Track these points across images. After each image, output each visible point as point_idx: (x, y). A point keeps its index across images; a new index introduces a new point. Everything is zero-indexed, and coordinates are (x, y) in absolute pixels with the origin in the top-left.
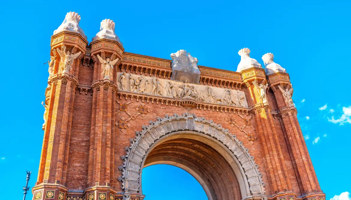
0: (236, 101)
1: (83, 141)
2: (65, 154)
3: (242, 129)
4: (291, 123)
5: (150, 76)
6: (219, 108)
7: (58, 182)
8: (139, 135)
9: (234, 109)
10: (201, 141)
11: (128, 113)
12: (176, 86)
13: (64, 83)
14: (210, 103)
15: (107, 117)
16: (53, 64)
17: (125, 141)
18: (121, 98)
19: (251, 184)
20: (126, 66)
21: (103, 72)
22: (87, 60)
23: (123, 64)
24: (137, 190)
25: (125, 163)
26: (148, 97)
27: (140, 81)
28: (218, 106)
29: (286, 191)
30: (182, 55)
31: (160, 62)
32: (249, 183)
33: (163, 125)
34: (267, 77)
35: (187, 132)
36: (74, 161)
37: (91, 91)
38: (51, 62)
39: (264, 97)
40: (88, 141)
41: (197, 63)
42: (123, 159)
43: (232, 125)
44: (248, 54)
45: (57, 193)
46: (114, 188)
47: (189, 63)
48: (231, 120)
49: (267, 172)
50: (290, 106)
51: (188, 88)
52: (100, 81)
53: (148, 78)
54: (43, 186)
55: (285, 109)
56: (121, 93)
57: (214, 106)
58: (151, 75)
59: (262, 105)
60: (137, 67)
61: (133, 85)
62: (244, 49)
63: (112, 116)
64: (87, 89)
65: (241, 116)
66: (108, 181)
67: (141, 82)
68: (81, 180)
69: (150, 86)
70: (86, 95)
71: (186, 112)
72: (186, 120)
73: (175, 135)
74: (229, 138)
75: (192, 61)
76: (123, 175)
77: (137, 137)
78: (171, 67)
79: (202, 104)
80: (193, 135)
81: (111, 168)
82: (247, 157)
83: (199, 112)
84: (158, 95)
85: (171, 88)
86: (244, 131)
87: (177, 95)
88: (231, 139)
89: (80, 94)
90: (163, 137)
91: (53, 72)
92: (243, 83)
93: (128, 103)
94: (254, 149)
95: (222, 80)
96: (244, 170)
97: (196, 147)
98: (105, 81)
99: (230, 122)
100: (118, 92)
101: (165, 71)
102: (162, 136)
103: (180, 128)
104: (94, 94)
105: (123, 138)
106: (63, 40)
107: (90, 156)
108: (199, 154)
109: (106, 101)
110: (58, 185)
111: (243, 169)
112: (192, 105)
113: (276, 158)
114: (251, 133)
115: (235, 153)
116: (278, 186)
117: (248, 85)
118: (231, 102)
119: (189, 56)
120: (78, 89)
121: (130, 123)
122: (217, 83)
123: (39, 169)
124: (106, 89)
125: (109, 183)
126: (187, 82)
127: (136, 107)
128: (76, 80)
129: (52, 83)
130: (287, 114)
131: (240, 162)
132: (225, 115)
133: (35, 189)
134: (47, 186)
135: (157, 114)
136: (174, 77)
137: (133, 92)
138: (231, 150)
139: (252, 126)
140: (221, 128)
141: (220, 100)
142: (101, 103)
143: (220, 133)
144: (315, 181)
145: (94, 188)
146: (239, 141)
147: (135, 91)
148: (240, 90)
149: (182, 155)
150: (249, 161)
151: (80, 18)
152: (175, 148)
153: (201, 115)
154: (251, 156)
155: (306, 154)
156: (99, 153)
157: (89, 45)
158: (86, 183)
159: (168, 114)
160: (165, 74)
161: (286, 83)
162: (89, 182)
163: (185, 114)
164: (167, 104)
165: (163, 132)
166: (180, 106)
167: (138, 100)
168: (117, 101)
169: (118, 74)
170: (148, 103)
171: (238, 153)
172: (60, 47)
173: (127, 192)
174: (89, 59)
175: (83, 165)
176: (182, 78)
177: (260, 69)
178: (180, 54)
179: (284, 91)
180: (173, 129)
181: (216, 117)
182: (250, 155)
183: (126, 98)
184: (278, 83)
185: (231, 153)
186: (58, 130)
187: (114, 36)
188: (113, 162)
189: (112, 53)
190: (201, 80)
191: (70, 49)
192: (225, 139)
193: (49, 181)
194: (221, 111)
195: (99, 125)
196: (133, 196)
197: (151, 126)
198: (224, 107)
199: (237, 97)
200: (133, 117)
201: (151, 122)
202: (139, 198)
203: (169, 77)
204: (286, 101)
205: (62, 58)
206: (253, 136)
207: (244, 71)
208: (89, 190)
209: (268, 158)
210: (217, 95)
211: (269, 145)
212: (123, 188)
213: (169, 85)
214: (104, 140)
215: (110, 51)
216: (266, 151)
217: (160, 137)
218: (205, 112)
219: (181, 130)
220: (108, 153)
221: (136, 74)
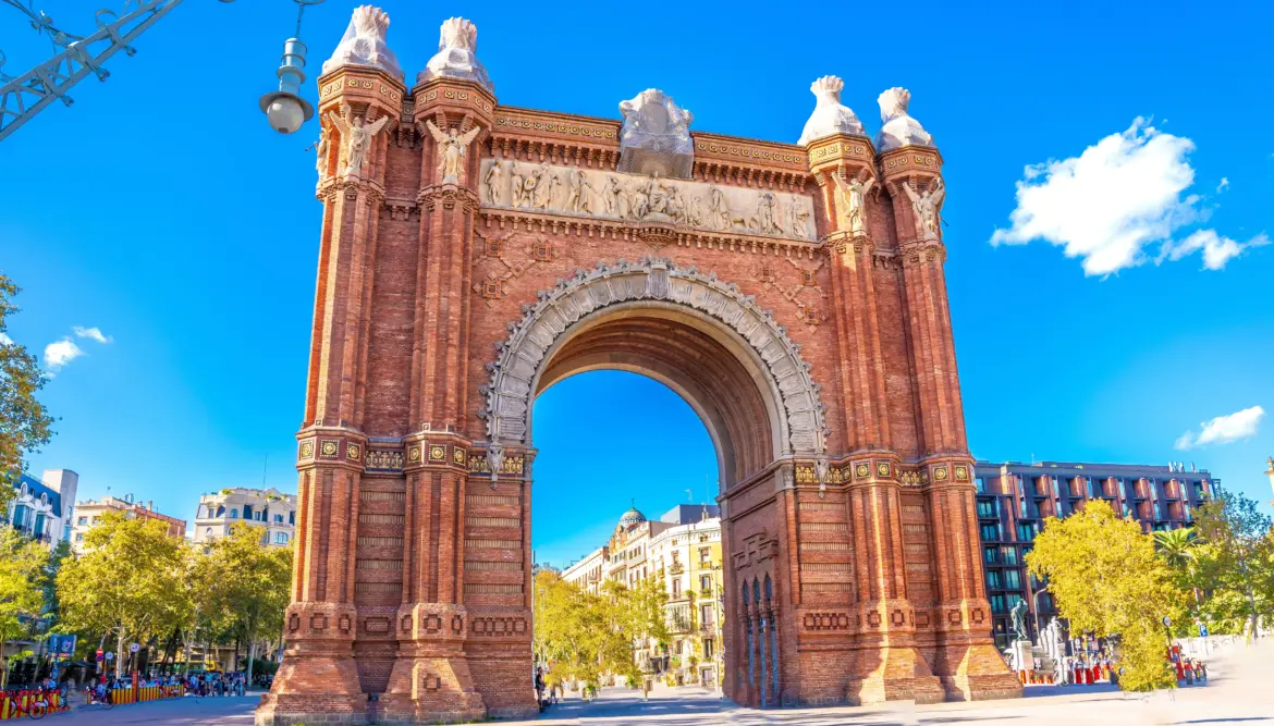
0: (786, 223)
1: (400, 330)
2: (357, 361)
3: (790, 294)
4: (921, 283)
5: (566, 164)
6: (738, 243)
7: (345, 423)
8: (529, 314)
9: (777, 243)
10: (687, 323)
11: (506, 262)
12: (629, 187)
13: (351, 199)
14: (713, 229)
15: (450, 277)
16: (325, 150)
17: (495, 329)
18: (489, 225)
19: (794, 429)
20: (502, 141)
21: (443, 163)
22: (406, 131)
23: (495, 138)
24: (519, 437)
25: (494, 378)
26: (556, 220)
27: (539, 178)
28: (734, 238)
29: (873, 448)
30: (651, 102)
31: (591, 127)
32: (789, 425)
33: (590, 289)
34: (878, 160)
35: (649, 303)
36: (381, 375)
37: (415, 210)
38: (321, 144)
39: (856, 214)
40: (411, 330)
41: (688, 124)
42: (490, 369)
43: (767, 285)
44: (835, 94)
45: (343, 446)
46: (467, 434)
47: (669, 127)
48: (766, 274)
49: (840, 401)
50: (926, 237)
51: (662, 192)
52: (434, 188)
53: (559, 170)
54: (314, 433)
55: (910, 246)
56: (490, 213)
57: (722, 237)
58: (566, 160)
59: (848, 235)
60: (531, 142)
61: (519, 192)
62: (824, 80)
63: (464, 272)
64: (407, 206)
65: (794, 262)
66: (450, 421)
67: (541, 182)
68: (397, 416)
69: (562, 190)
70: (406, 220)
71: (649, 253)
72: (646, 274)
73: (618, 311)
74: (752, 318)
75: (675, 118)
76: (488, 405)
77: (524, 319)
78: (619, 138)
79: (692, 232)
80: (665, 309)
81: (459, 389)
82: (793, 363)
83: (684, 252)
84: (583, 212)
85: (617, 193)
86: (795, 300)
87: (630, 212)
88: (758, 320)
89: (393, 219)
90: (589, 317)
91: (326, 170)
92: (808, 175)
93: (506, 237)
94: (814, 345)
95: (752, 167)
96: (782, 396)
97: (681, 336)
98: (445, 188)
99: (762, 277)
100: (482, 211)
101: (603, 151)
102: (584, 315)
103: (631, 294)
104: (422, 218)
105: (491, 320)
106: (342, 89)
107: (414, 365)
108: (690, 351)
109: (450, 237)
110: (343, 429)
111: (781, 392)
112: (666, 237)
113: (863, 371)
114: (814, 306)
115: (765, 355)
116: (857, 435)
117: (821, 180)
118: (771, 226)
119: (669, 106)
120: (386, 209)
121: (511, 286)
122: (740, 175)
123: (307, 394)
124: (448, 207)
125: (453, 424)
126: (660, 176)
127: (525, 246)
128: (377, 188)
129: (326, 199)
130: (917, 259)
131: (774, 376)
132: (750, 257)
133: (299, 436)
134: (321, 433)
135: (577, 262)
136: (625, 164)
137: (520, 209)
138: (755, 348)
139: (818, 288)
140: (735, 293)
141: (742, 222)
142: (437, 243)
143: (732, 306)
144: (954, 427)
145: (420, 435)
146: (778, 325)
147: (526, 204)
148: (802, 193)
149: (652, 351)
150: (796, 374)
151: (388, 20)
152: (633, 337)
153: (687, 261)
154: (804, 363)
155: (946, 360)
156: (430, 359)
157: (409, 94)
158: (407, 422)
159: (604, 260)
160: (602, 157)
161: (928, 174)
162: (411, 421)
163: (647, 259)
164: (603, 235)
165: (588, 303)
166: (634, 239)
167: (530, 228)
168: (480, 231)
169: (485, 162)
170: (555, 234)
171: (771, 355)
172: (336, 109)
173: (496, 443)
174: (412, 130)
175: (402, 384)
176: (646, 165)
177: (856, 138)
178: (647, 101)
179: (918, 197)
180: (613, 297)
181: (726, 265)
182: (804, 359)
183: (502, 225)
184: (904, 175)
185: (755, 354)
186: (340, 309)
187: (470, 68)
188: (465, 379)
189: (463, 115)
190: (697, 169)
191: (360, 110)
192: (743, 320)
193: (326, 422)
194: (743, 249)
195: (432, 295)
196: (509, 450)
197: (558, 292)
198: (750, 239)
199: (789, 212)
200: (518, 270)
201: (559, 281)
202: (524, 455)
203: (613, 165)
204: (918, 225)
205: (343, 136)
206: (820, 312)
207: (814, 144)
208: (411, 439)
209: (845, 369)
210: (735, 209)
211: (851, 338)
212: (488, 433)
213: (610, 186)
214: (442, 330)
215: (458, 110)
216: (843, 353)
217: (580, 317)
218: (699, 254)
219: (635, 299)
220: (452, 359)
221: (530, 160)
